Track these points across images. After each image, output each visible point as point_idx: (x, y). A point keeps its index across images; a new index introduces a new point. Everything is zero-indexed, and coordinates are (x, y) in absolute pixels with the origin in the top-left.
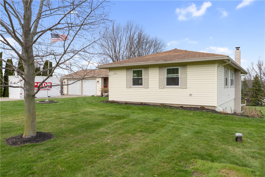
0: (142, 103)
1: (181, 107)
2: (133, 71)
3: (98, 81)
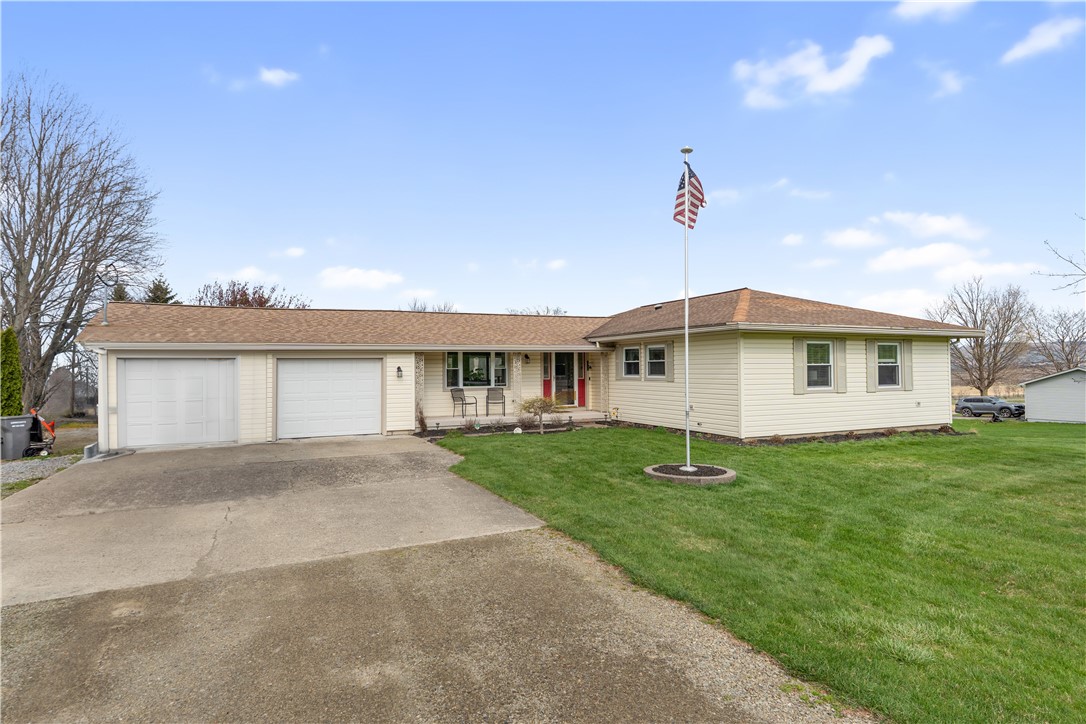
0: (851, 432)
2: (807, 345)
3: (399, 368)
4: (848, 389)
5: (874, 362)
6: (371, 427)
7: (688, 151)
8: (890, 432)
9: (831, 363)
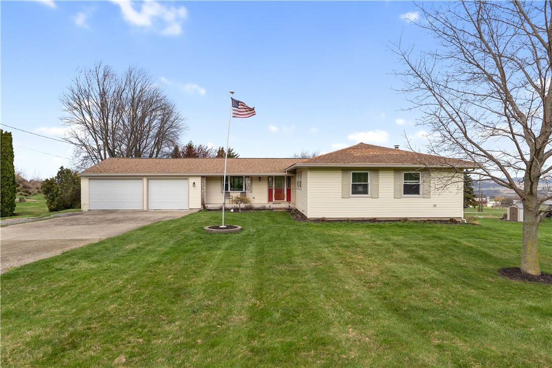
0: (375, 218)
1: (428, 220)
2: (353, 173)
3: (194, 183)
4: (380, 196)
5: (402, 182)
6: (184, 206)
7: (232, 93)
8: (405, 220)
9: (369, 182)
